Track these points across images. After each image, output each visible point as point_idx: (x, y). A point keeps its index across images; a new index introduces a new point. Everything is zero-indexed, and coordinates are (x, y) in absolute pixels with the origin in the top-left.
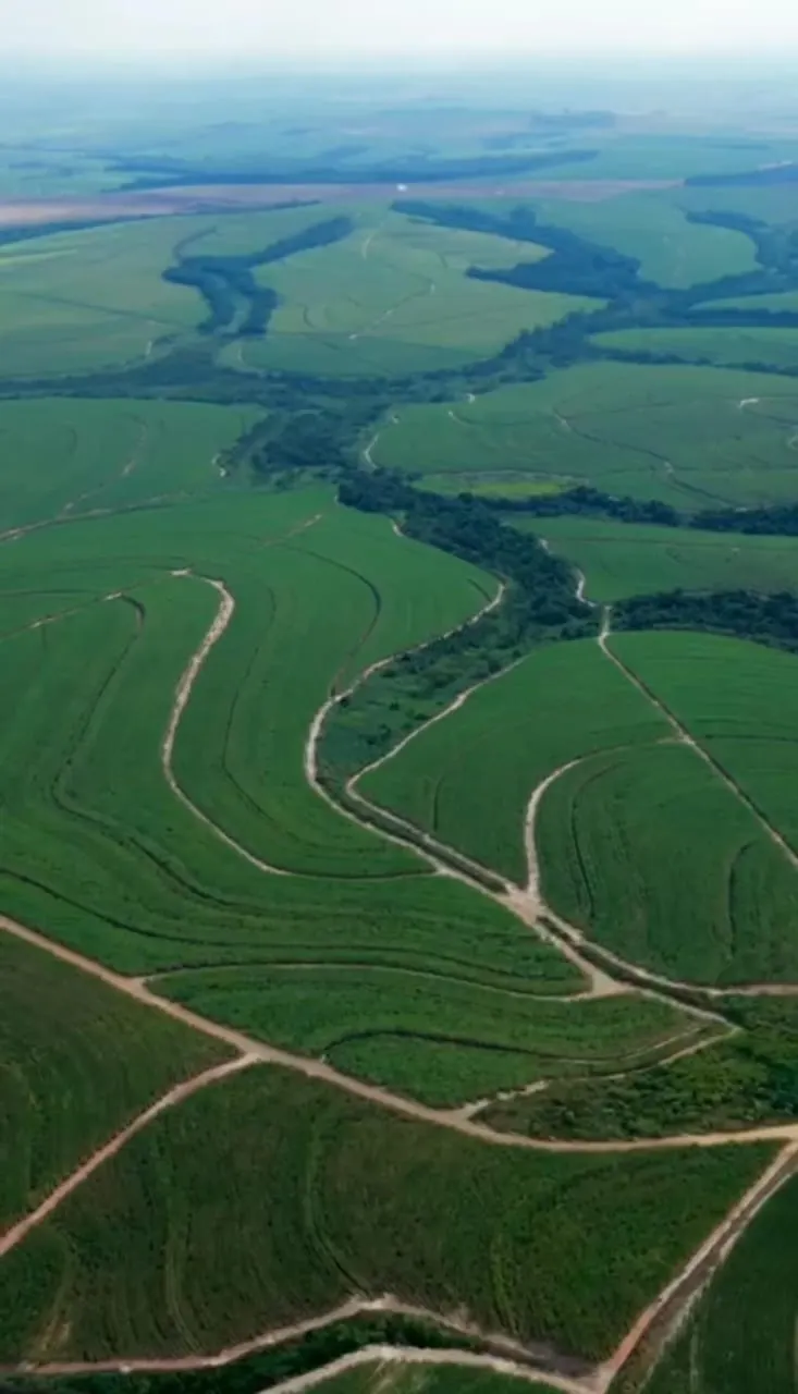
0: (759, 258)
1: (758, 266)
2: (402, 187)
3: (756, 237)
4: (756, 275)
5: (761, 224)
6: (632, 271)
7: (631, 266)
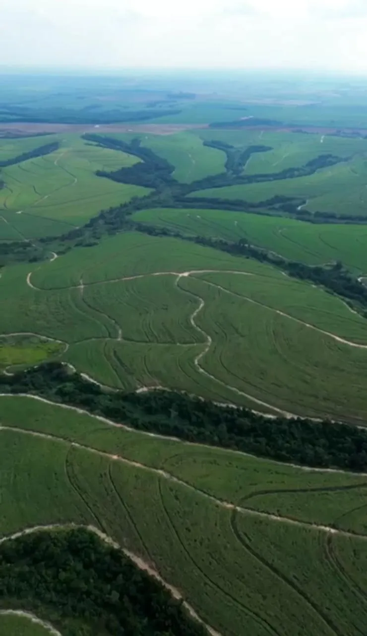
0: (226, 166)
1: (224, 170)
2: (97, 126)
3: (227, 152)
4: (222, 176)
5: (232, 147)
6: (170, 172)
7: (170, 169)
